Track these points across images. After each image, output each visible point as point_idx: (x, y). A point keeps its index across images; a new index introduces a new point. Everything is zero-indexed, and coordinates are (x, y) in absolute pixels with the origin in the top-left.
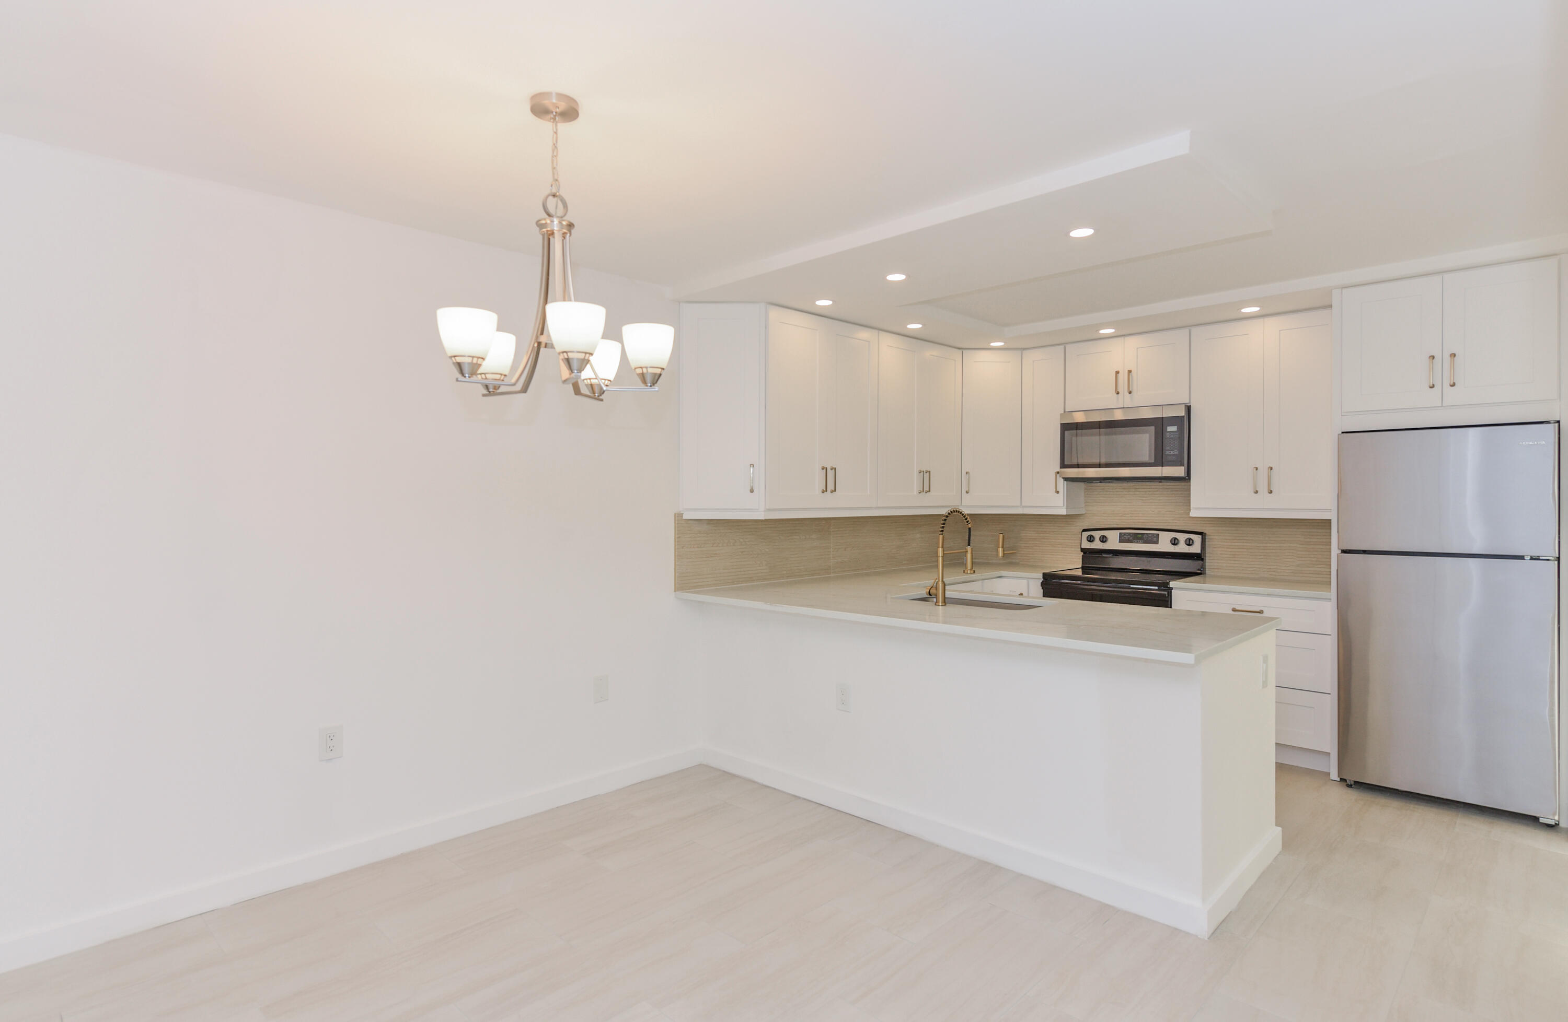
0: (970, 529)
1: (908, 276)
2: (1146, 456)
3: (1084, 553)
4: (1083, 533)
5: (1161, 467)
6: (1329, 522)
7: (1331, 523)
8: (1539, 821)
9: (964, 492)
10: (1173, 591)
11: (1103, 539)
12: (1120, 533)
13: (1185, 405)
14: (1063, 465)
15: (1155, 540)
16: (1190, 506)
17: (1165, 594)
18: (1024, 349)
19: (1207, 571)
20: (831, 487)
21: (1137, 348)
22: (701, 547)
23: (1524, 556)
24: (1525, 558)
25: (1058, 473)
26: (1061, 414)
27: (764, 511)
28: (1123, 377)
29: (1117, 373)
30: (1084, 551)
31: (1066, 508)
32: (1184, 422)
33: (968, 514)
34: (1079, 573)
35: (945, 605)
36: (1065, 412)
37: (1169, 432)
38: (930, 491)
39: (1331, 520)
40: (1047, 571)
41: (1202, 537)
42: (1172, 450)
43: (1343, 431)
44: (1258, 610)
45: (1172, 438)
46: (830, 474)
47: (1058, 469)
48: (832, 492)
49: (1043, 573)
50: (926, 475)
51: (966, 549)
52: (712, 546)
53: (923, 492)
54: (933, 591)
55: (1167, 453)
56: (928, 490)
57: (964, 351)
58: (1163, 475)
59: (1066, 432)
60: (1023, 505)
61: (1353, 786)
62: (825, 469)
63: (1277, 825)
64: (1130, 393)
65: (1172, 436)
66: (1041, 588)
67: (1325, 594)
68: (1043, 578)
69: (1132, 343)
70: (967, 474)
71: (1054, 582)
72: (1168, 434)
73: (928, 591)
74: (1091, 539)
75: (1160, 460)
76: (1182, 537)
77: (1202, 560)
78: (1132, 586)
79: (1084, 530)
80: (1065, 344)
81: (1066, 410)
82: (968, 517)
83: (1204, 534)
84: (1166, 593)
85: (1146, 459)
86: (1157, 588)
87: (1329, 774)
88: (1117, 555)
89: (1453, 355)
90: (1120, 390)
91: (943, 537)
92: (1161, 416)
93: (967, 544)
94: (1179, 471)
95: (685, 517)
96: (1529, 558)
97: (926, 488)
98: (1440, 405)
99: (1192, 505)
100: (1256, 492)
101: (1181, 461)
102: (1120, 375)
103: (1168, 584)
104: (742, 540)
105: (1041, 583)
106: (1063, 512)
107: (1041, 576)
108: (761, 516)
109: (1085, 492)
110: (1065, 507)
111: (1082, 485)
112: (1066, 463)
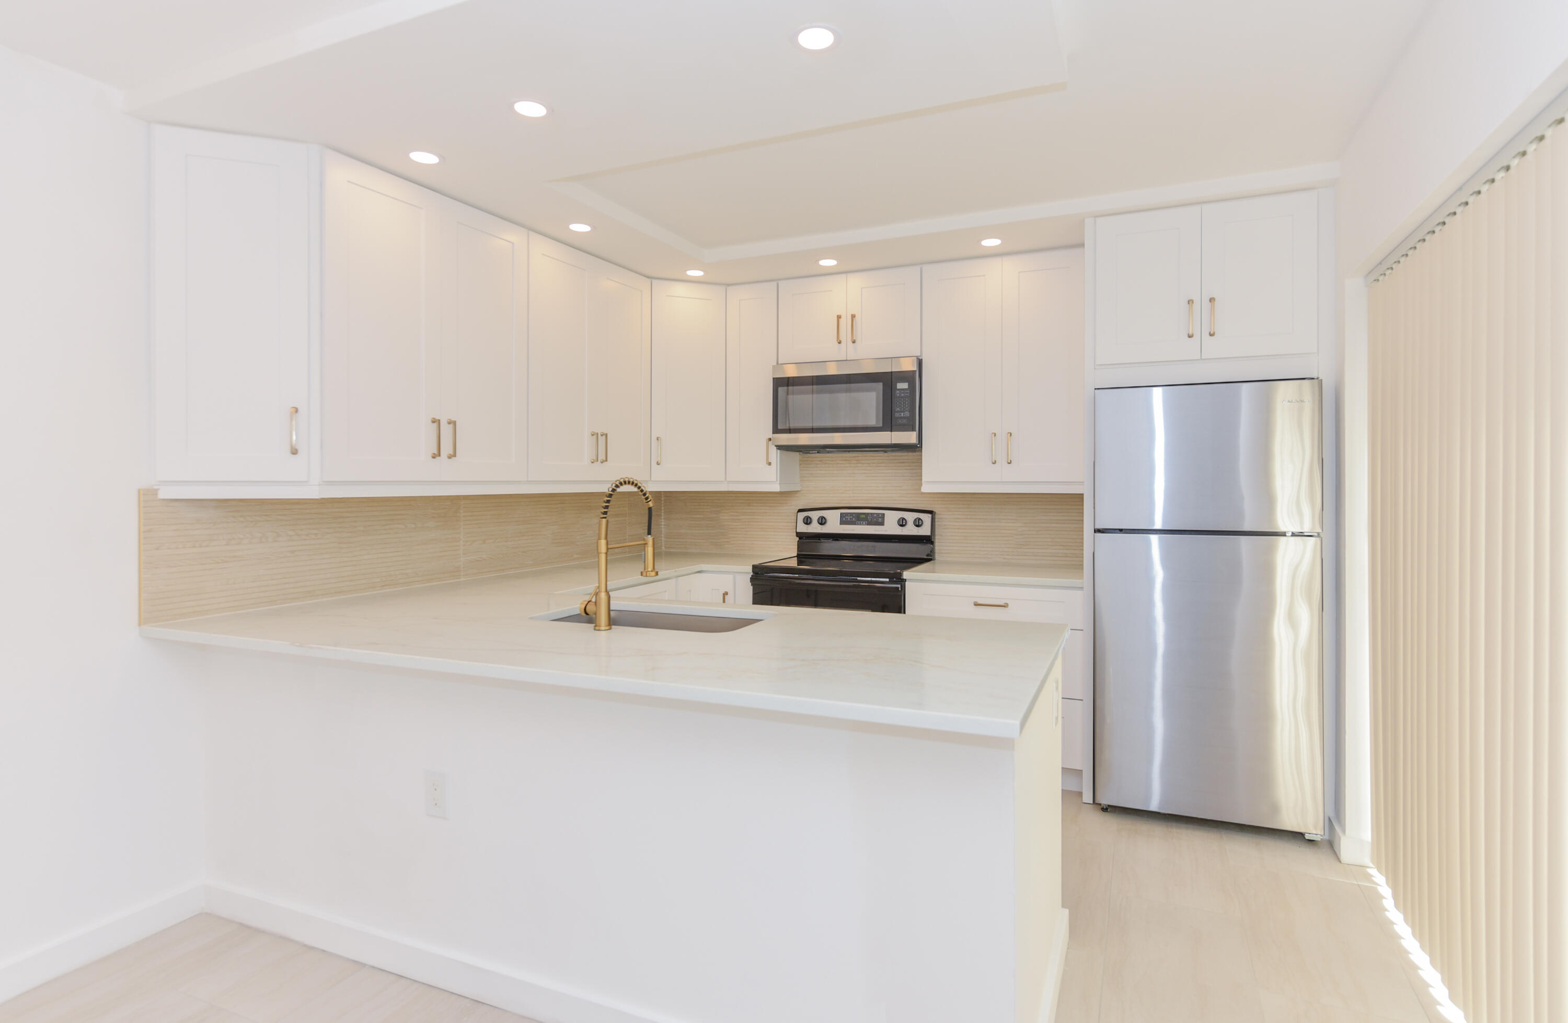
0: (650, 509)
1: (551, 111)
2: (872, 417)
3: (800, 539)
4: (799, 513)
5: (890, 433)
6: (1081, 496)
7: (1083, 498)
8: (1305, 838)
9: (654, 463)
10: (906, 583)
11: (822, 521)
12: (841, 514)
13: (917, 358)
14: (776, 430)
15: (880, 521)
16: (921, 480)
17: (898, 588)
18: (729, 285)
19: (937, 556)
20: (446, 449)
21: (862, 288)
22: (201, 547)
23: (1285, 532)
24: (1287, 534)
25: (770, 439)
26: (773, 366)
27: (319, 485)
28: (845, 323)
29: (839, 317)
30: (800, 536)
31: (780, 484)
32: (914, 378)
33: (650, 492)
34: (793, 563)
35: (610, 629)
36: (778, 363)
37: (899, 389)
38: (606, 460)
39: (1083, 494)
40: (756, 562)
41: (932, 517)
42: (902, 412)
43: (1096, 388)
44: (1002, 603)
45: (902, 397)
46: (446, 430)
47: (770, 435)
48: (450, 457)
49: (753, 566)
50: (601, 438)
51: (644, 540)
52: (227, 545)
53: (598, 461)
54: (590, 609)
55: (897, 415)
56: (604, 459)
57: (654, 281)
58: (893, 442)
59: (780, 389)
60: (728, 480)
61: (1109, 810)
62: (436, 421)
63: (1063, 906)
64: (854, 342)
65: (903, 395)
66: (750, 584)
67: (1076, 582)
68: (753, 571)
69: (855, 283)
70: (658, 440)
71: (766, 576)
72: (898, 392)
73: (584, 606)
74: (808, 521)
75: (889, 422)
76: (910, 517)
77: (932, 543)
78: (858, 578)
79: (800, 511)
80: (777, 280)
81: (779, 363)
82: (650, 496)
83: (934, 513)
84: (899, 586)
85: (873, 422)
86: (888, 580)
87: (1080, 794)
88: (838, 540)
89: (1212, 300)
90: (842, 337)
91: (607, 522)
92: (890, 371)
93: (646, 531)
94: (910, 437)
95: (162, 495)
96: (1290, 534)
97: (602, 456)
98: (1200, 358)
99: (924, 479)
100: (994, 463)
101: (913, 425)
102: (842, 321)
103: (901, 574)
104: (291, 533)
105: (751, 578)
106: (776, 488)
107: (750, 569)
108: (313, 492)
109: (800, 465)
110: (778, 482)
111: (796, 456)
112: (780, 427)
